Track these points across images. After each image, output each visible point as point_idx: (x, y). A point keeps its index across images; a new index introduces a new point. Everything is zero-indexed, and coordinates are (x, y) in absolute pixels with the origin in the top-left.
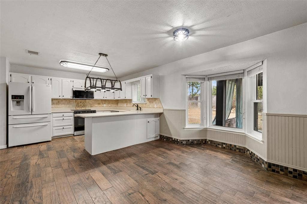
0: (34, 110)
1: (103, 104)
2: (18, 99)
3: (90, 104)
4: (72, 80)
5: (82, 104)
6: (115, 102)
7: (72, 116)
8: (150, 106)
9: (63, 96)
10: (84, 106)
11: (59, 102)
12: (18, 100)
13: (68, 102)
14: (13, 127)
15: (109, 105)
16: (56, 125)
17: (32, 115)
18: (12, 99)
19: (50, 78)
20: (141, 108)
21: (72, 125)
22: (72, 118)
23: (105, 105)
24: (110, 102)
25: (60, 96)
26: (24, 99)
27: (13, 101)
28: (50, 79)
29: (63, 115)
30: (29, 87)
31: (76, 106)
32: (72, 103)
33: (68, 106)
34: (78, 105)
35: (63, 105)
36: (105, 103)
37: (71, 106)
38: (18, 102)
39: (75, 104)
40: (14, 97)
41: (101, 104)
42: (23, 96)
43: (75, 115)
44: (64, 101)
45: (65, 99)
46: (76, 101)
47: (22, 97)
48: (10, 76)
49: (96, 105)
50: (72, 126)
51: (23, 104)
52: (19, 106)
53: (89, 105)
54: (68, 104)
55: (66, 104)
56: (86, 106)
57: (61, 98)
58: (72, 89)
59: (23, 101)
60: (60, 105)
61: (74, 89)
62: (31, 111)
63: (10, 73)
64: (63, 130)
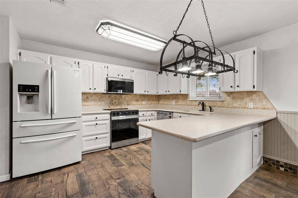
0: (55, 111)
1: (142, 100)
2: (29, 91)
3: (126, 100)
4: (106, 65)
5: (117, 101)
6: (156, 99)
7: (108, 120)
8: (234, 105)
9: (95, 89)
10: (119, 104)
11: (87, 98)
12: (29, 93)
13: (99, 98)
14: (21, 143)
15: (149, 103)
16: (86, 134)
17: (52, 119)
18: (19, 91)
19: (77, 60)
20: (211, 108)
21: (107, 133)
22: (108, 122)
23: (144, 103)
24: (150, 98)
25: (90, 89)
26: (38, 92)
27: (21, 95)
28: (77, 63)
29: (96, 118)
30: (47, 71)
31: (110, 103)
32: (105, 99)
33: (99, 103)
34: (112, 103)
35: (93, 103)
36: (144, 100)
37: (103, 103)
38: (29, 98)
39: (108, 101)
40: (23, 88)
41: (139, 101)
42: (38, 86)
43: (112, 117)
44: (94, 97)
45: (95, 94)
46: (109, 96)
47: (35, 88)
48: (19, 56)
49: (134, 103)
50: (108, 135)
51: (38, 102)
52: (31, 103)
53: (126, 103)
54: (99, 101)
55: (97, 101)
56: (122, 103)
57: (91, 91)
58: (107, 78)
59: (38, 95)
60: (89, 101)
61: (110, 79)
62: (50, 112)
63: (19, 51)
64: (95, 141)
